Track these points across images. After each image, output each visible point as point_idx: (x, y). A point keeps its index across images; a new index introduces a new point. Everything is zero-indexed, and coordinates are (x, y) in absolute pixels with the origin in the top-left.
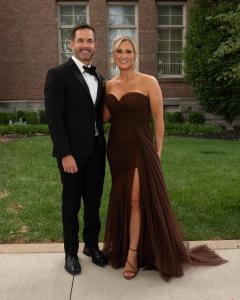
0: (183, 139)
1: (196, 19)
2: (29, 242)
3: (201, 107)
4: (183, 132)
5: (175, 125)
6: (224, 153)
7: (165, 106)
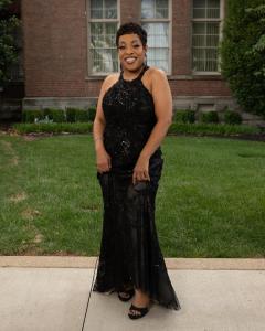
1: (235, 11)
3: (238, 106)
4: (218, 133)
5: (209, 125)
6: (263, 156)
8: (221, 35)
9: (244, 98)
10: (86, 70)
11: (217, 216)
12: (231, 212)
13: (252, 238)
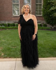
0: (42, 30)
1: (45, 2)
2: (4, 58)
3: (46, 23)
4: (42, 29)
5: (40, 27)
6: (52, 34)
7: (38, 22)
8: (42, 7)
9: (47, 21)
10: (12, 15)
11: (43, 48)
13: (50, 53)
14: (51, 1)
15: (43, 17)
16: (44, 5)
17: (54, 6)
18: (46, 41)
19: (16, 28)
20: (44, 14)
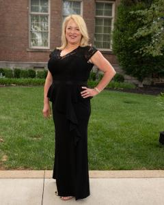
0: (111, 92)
1: (122, 13)
6: (139, 103)
8: (113, 27)
9: (127, 66)
10: (27, 45)
11: (117, 142)
12: (125, 139)
14: (139, 11)
15: (115, 55)
16: (118, 20)
17: (146, 24)
18: (124, 122)
19: (39, 84)
20: (118, 46)
